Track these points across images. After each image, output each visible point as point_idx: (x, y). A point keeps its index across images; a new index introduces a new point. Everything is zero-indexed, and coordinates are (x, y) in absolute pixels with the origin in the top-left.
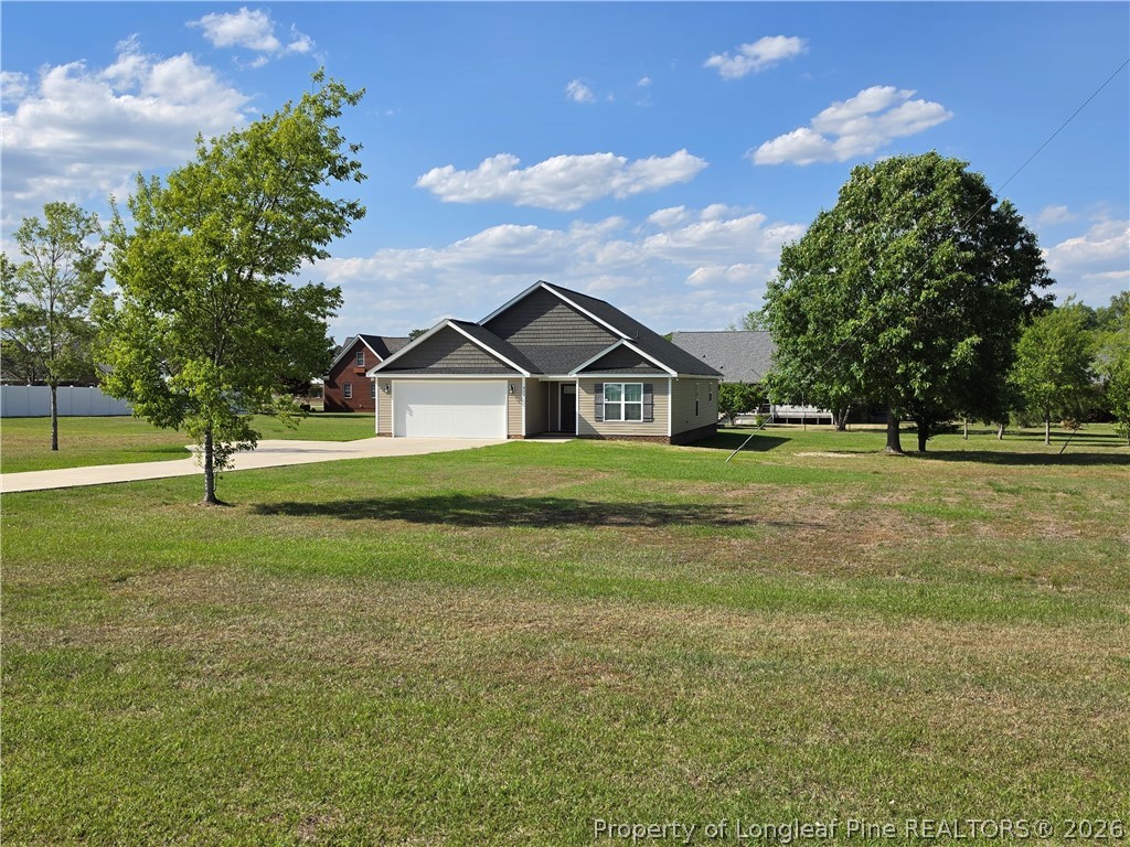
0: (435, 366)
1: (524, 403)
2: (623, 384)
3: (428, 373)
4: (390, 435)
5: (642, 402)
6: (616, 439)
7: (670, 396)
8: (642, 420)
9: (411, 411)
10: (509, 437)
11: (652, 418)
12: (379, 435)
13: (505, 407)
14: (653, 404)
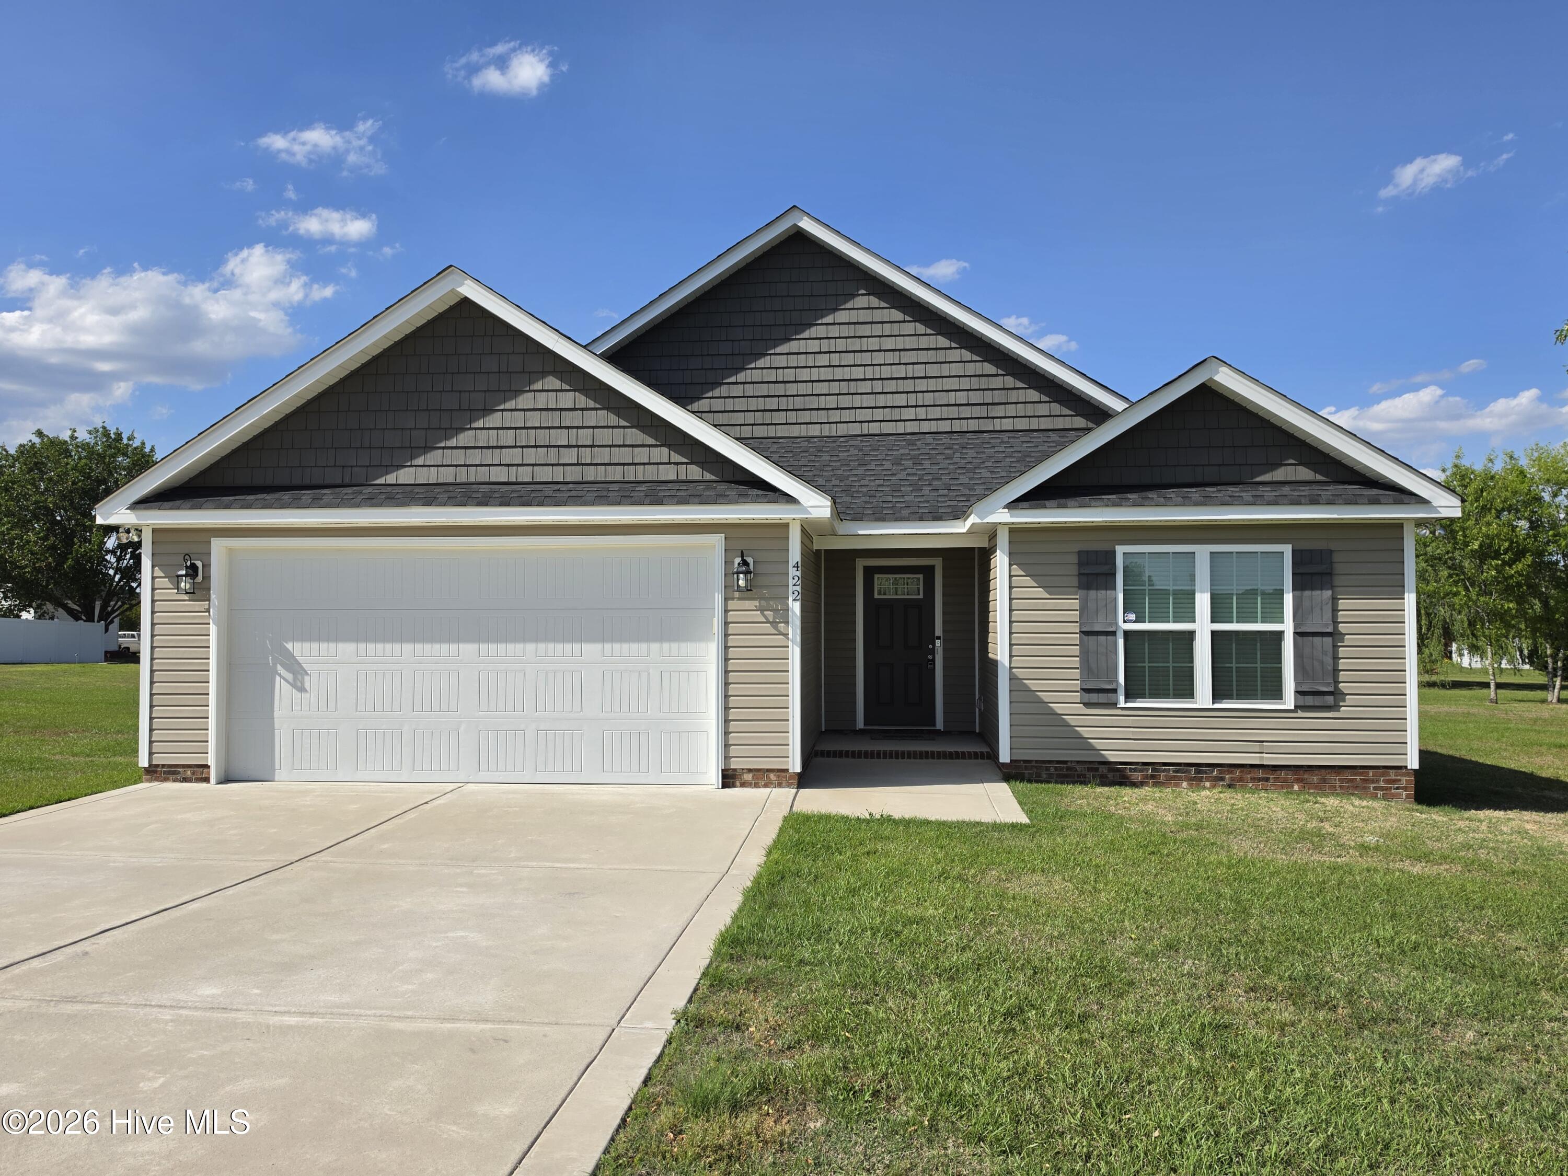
0: (405, 476)
1: (794, 631)
2: (1203, 552)
3: (373, 501)
4: (199, 773)
5: (1288, 627)
6: (1174, 781)
7: (1410, 600)
8: (1289, 700)
9: (297, 671)
10: (729, 779)
11: (1337, 694)
12: (154, 772)
13: (711, 651)
14: (1335, 635)
